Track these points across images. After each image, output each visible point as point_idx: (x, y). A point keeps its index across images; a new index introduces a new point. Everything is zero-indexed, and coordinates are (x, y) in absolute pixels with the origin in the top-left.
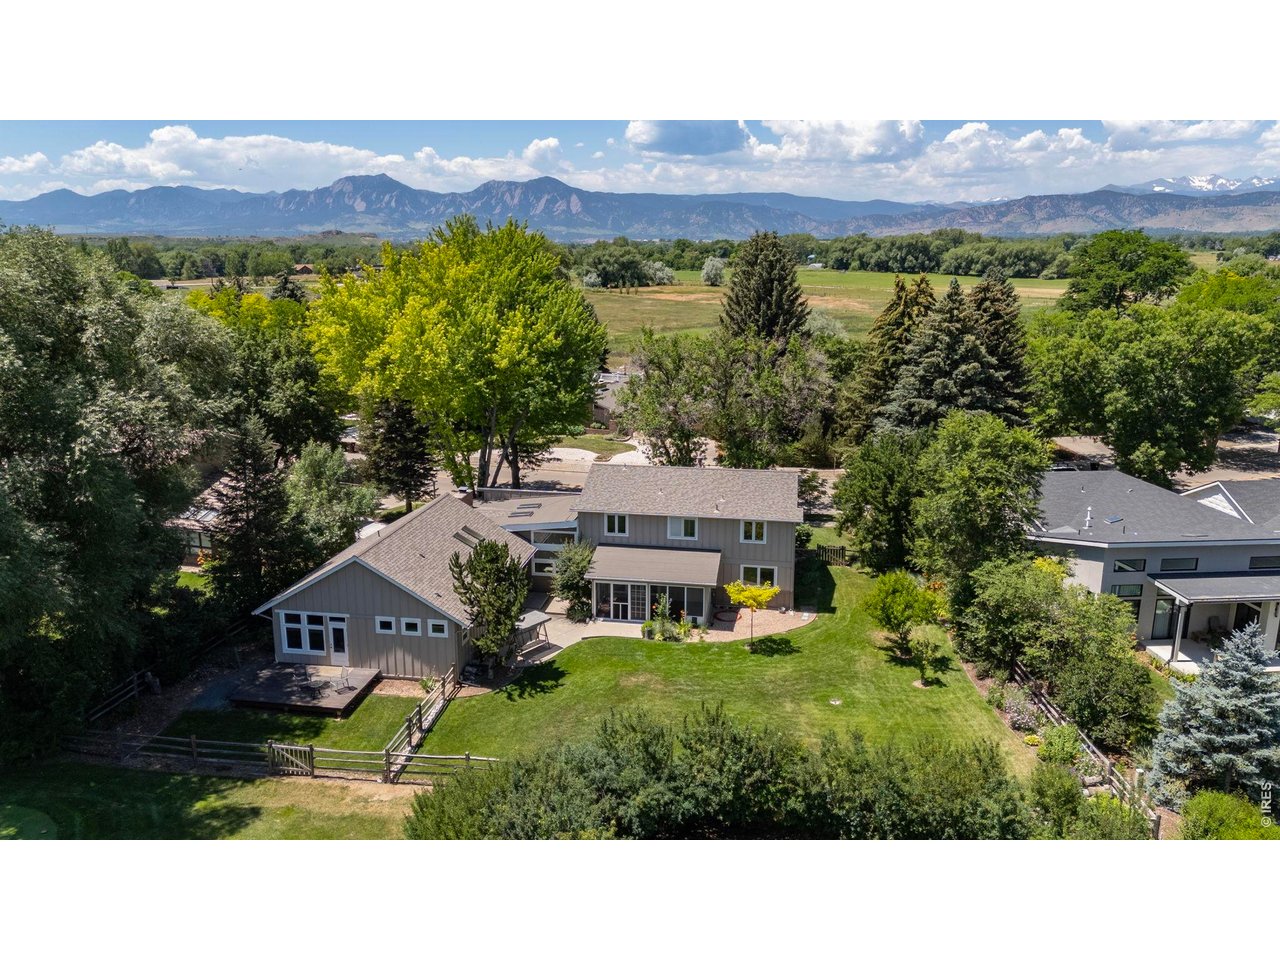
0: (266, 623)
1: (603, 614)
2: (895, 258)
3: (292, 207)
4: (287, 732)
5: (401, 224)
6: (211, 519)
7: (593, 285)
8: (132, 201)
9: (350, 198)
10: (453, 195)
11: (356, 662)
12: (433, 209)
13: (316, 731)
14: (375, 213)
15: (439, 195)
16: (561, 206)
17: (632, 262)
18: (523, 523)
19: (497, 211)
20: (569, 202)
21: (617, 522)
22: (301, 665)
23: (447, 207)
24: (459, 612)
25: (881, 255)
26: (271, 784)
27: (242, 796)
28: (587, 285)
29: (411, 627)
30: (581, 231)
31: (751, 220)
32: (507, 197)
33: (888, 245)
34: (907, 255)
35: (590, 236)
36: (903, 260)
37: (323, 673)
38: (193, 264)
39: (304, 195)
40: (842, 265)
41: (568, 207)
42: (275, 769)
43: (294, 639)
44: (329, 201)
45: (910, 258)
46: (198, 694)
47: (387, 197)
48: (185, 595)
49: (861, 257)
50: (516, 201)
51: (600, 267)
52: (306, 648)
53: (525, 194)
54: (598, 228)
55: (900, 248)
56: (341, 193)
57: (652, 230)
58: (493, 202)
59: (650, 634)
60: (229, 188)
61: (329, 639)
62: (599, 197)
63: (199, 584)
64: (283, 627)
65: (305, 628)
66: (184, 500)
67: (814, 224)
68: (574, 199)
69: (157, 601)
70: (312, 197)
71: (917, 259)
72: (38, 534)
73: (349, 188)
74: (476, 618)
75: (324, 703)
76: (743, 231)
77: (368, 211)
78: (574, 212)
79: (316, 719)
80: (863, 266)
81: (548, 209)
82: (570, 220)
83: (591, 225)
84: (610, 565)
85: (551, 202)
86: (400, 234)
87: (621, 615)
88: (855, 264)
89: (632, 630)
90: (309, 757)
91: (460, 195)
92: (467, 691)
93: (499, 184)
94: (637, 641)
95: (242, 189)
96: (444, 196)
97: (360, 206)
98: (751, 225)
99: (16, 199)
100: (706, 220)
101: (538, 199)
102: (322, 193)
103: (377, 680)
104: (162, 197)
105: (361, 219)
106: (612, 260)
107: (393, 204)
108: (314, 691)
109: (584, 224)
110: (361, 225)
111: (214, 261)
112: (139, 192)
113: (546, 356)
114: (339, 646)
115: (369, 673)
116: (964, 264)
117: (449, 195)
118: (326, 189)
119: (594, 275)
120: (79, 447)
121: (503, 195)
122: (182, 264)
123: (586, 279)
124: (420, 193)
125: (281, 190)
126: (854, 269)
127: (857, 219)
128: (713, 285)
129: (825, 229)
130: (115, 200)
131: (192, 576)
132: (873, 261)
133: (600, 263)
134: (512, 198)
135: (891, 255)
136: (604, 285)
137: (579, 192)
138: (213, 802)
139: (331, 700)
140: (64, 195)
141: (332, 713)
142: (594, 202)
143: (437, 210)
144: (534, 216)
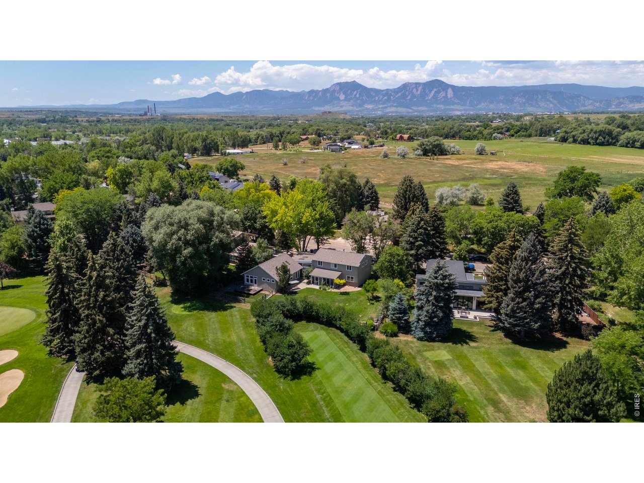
0: (243, 277)
1: (313, 283)
2: (592, 138)
3: (311, 98)
4: (243, 296)
5: (361, 106)
6: (236, 254)
7: (419, 155)
8: (244, 97)
9: (337, 93)
10: (388, 90)
11: (258, 286)
12: (377, 98)
13: (248, 297)
14: (349, 100)
15: (381, 90)
16: (442, 94)
17: (439, 144)
18: (302, 261)
19: (409, 98)
20: (447, 92)
21: (320, 263)
22: (249, 286)
23: (384, 96)
24: (277, 278)
25: (585, 136)
26: (238, 304)
27: (233, 305)
28: (416, 155)
29: (268, 280)
30: (452, 107)
31: (551, 100)
32: (414, 90)
33: (589, 130)
34: (599, 136)
35: (457, 110)
36: (597, 139)
37: (252, 288)
38: (262, 137)
39: (317, 92)
40: (564, 140)
41: (446, 94)
42: (239, 301)
43: (248, 280)
44: (328, 95)
45: (601, 138)
46: (230, 289)
47: (355, 92)
48: (230, 270)
49: (574, 137)
50: (419, 92)
51: (423, 147)
52: (250, 283)
53: (424, 89)
54: (462, 105)
55: (595, 133)
56: (334, 91)
57: (492, 106)
58: (407, 93)
59: (320, 288)
60: (285, 90)
61: (254, 281)
62: (463, 89)
63: (233, 268)
64: (246, 278)
65: (250, 278)
66: (231, 250)
67: (591, 101)
68: (450, 92)
69: (224, 271)
70: (320, 93)
71: (604, 138)
72: (205, 257)
73: (338, 88)
74: (280, 280)
75: (251, 293)
76: (546, 106)
77: (346, 100)
78: (449, 97)
79: (248, 295)
80: (575, 141)
81: (435, 96)
82: (446, 101)
83: (458, 104)
84: (317, 273)
85: (437, 92)
86: (360, 111)
87: (317, 284)
88: (571, 140)
89: (317, 287)
90: (244, 300)
91: (391, 90)
92: (278, 294)
93: (411, 84)
94: (317, 290)
95: (290, 90)
96: (383, 91)
97: (342, 97)
98: (551, 102)
99: (198, 97)
100: (524, 100)
101: (431, 91)
102: (325, 91)
103: (262, 290)
104: (257, 95)
105: (342, 103)
106: (429, 144)
107: (358, 96)
108: (249, 290)
109: (454, 104)
110: (342, 107)
111: (270, 135)
112: (247, 93)
113: (316, 220)
114: (256, 283)
115: (260, 289)
116: (631, 142)
117: (385, 90)
118: (327, 89)
119: (420, 151)
120: (212, 243)
121: (412, 89)
122: (258, 138)
123: (416, 152)
124: (372, 89)
125: (307, 90)
126: (570, 143)
127: (618, 98)
128: (480, 154)
129: (598, 104)
130: (237, 97)
131: (232, 266)
132: (579, 139)
133: (423, 145)
134: (417, 91)
135: (590, 136)
136: (424, 155)
137: (453, 87)
138: (229, 305)
139: (252, 292)
140: (217, 94)
141: (251, 294)
142: (461, 91)
143: (379, 98)
144: (427, 100)
